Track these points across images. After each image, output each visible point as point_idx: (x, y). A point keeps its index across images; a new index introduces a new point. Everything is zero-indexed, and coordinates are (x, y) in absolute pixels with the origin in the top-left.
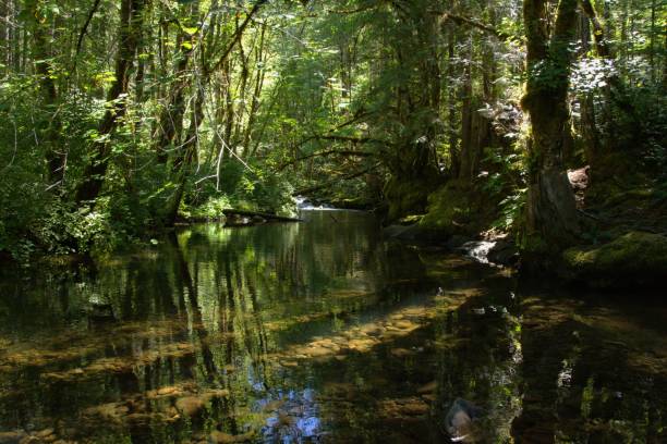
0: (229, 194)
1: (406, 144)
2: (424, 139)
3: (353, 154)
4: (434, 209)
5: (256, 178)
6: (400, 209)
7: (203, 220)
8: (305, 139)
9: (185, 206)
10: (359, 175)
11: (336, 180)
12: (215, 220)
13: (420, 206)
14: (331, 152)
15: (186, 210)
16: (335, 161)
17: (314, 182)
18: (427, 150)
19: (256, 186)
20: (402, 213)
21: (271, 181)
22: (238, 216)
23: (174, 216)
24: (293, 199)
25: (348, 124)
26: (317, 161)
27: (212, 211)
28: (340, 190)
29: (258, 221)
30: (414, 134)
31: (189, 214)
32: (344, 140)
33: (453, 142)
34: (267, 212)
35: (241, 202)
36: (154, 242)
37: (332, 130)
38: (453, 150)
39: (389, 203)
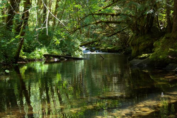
0: (47, 46)
1: (141, 15)
2: (152, 11)
3: (111, 22)
4: (157, 50)
5: (61, 37)
6: (138, 51)
7: (33, 60)
8: (86, 16)
9: (23, 53)
10: (115, 34)
11: (102, 38)
12: (40, 60)
13: (149, 49)
14: (100, 22)
15: (24, 55)
16: (102, 27)
17: (91, 39)
18: (153, 18)
19: (61, 41)
20: (139, 53)
21: (68, 39)
22: (52, 57)
23: (17, 58)
24: (80, 48)
25: (108, 6)
26: (92, 28)
27: (38, 56)
28: (105, 43)
29: (62, 60)
30: (146, 9)
31: (25, 57)
32: (107, 15)
33: (168, 12)
34: (67, 55)
35: (53, 51)
36: (7, 71)
37: (100, 10)
38: (168, 17)
39: (132, 48)
